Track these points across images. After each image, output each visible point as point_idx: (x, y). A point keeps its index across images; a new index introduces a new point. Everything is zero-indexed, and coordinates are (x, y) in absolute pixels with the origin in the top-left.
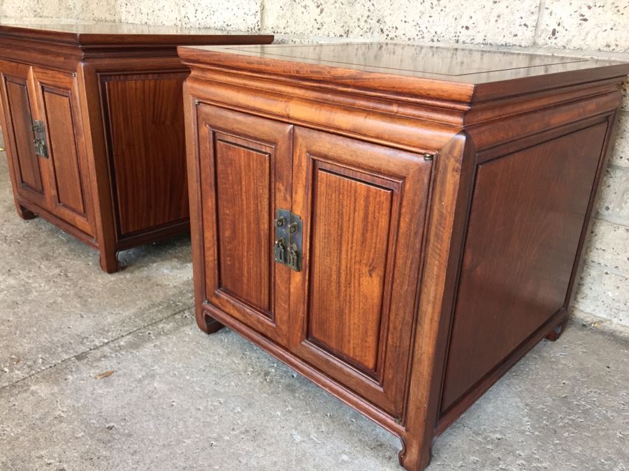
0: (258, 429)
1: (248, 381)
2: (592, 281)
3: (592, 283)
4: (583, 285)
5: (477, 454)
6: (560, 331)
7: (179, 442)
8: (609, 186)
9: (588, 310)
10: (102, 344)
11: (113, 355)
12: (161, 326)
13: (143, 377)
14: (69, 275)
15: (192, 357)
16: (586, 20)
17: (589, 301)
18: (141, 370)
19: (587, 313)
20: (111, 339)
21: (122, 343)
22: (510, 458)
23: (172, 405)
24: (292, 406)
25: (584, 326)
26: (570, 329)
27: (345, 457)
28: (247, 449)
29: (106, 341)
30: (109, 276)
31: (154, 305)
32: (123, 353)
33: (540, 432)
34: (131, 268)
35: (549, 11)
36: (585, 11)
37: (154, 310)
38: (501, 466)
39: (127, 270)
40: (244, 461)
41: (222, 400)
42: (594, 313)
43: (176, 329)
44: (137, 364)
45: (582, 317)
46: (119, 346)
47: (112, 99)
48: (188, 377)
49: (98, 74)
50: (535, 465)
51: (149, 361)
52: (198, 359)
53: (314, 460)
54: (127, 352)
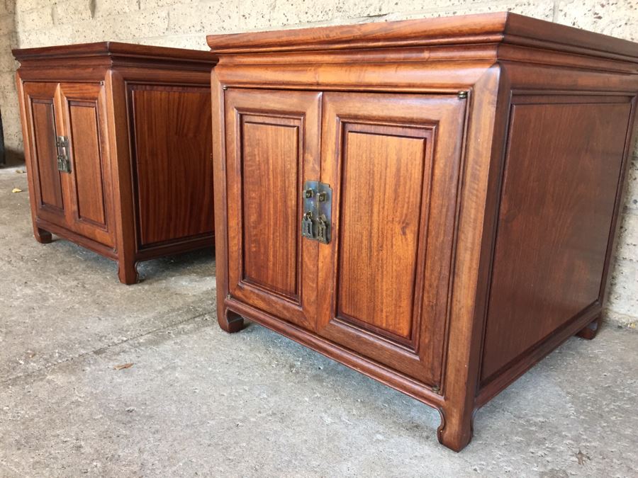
0: (285, 412)
1: (273, 372)
2: (624, 279)
3: (625, 282)
4: (615, 284)
5: (520, 434)
6: (595, 328)
7: (202, 423)
8: (635, 179)
9: (623, 311)
10: (120, 341)
11: (133, 350)
12: (181, 326)
13: (164, 368)
14: (87, 286)
15: (214, 352)
16: (600, 18)
17: (623, 301)
18: (162, 363)
19: (621, 314)
20: (129, 337)
21: (141, 341)
22: (556, 438)
23: (195, 392)
24: (320, 393)
25: (620, 327)
26: (606, 330)
27: (380, 437)
28: (275, 429)
29: (125, 339)
30: (128, 287)
31: (173, 310)
32: (143, 348)
33: (586, 416)
34: (149, 281)
35: (563, 13)
36: (599, 9)
37: (174, 314)
38: (547, 445)
39: (146, 282)
40: (272, 439)
41: (247, 388)
42: (629, 313)
43: (197, 329)
44: (157, 358)
45: (617, 319)
46: (138, 343)
47: (138, 108)
48: (210, 369)
49: (126, 82)
50: (584, 444)
51: (170, 355)
52: (220, 354)
53: (347, 438)
54: (146, 348)
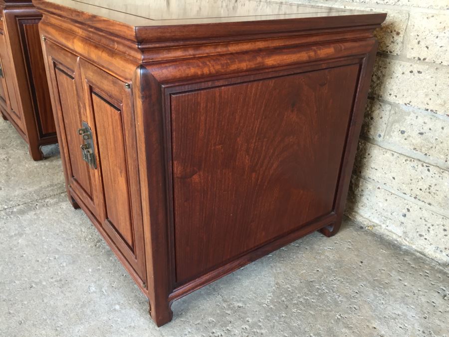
0: (69, 280)
1: (84, 245)
2: (369, 193)
3: (369, 195)
4: (363, 195)
5: (215, 316)
6: (331, 230)
7: (12, 281)
8: (381, 118)
9: (366, 216)
10: (2, 209)
11: (5, 218)
12: (47, 200)
13: (15, 234)
14: (10, 160)
15: (55, 224)
17: (367, 208)
18: (16, 230)
19: (365, 218)
20: (10, 206)
21: (15, 210)
22: (239, 322)
23: (23, 256)
24: (103, 267)
25: (362, 228)
26: (348, 230)
27: (117, 307)
28: (53, 292)
29: (6, 207)
30: (35, 162)
31: (51, 185)
32: (12, 216)
33: (275, 306)
34: (52, 158)
37: (50, 189)
38: (228, 327)
39: (49, 159)
40: (45, 301)
41: (57, 256)
42: (370, 218)
43: (57, 203)
44: (16, 225)
45: (361, 221)
46: (12, 212)
47: (29, 38)
48: (44, 238)
49: (17, 19)
50: (255, 330)
51: (25, 224)
52: (58, 226)
53: (94, 306)
54: (14, 216)
